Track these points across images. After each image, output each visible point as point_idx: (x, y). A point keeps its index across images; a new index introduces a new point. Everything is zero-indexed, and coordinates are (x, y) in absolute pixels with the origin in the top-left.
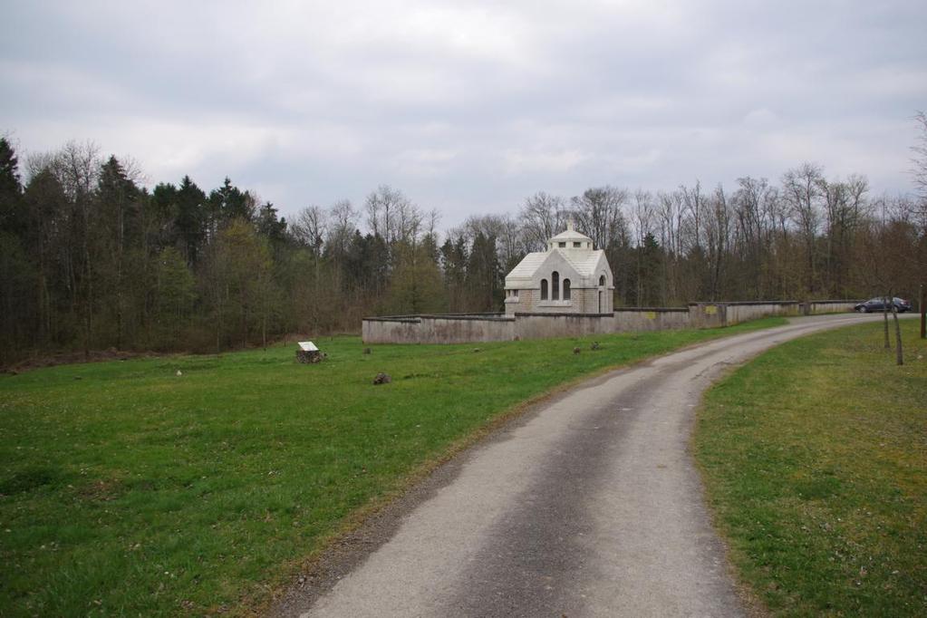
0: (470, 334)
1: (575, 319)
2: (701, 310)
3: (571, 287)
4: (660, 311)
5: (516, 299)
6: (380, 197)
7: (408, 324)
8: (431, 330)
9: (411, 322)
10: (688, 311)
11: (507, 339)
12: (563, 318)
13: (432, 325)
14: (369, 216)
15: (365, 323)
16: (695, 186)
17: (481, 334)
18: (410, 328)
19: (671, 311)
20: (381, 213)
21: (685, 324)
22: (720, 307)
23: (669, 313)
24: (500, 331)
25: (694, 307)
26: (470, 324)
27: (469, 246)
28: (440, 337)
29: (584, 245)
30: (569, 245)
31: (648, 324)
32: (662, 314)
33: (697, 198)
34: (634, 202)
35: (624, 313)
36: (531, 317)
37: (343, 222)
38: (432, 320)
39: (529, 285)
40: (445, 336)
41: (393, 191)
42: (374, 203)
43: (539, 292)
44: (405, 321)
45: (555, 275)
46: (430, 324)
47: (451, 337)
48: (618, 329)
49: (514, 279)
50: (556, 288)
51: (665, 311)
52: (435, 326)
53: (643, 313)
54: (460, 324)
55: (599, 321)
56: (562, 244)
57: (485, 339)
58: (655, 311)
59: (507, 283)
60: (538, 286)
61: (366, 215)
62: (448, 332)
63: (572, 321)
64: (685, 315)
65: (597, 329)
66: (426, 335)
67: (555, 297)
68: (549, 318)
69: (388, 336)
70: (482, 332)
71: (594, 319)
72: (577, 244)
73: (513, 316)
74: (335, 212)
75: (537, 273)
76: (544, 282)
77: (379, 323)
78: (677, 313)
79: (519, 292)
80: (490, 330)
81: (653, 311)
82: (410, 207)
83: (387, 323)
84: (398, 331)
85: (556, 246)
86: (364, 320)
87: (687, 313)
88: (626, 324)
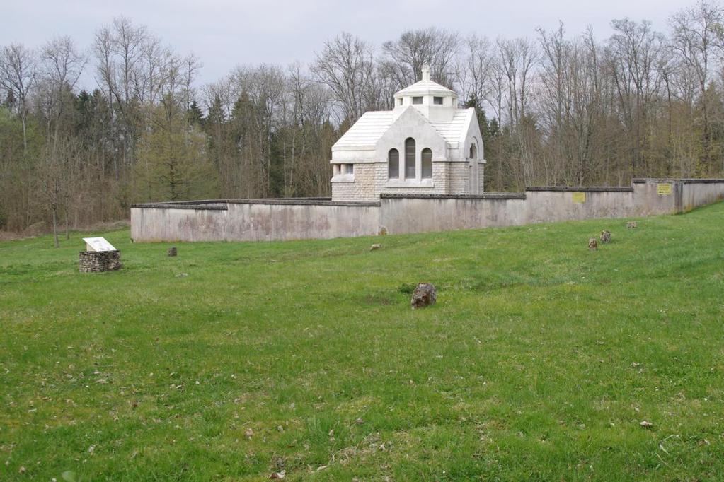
0: (307, 226)
1: (469, 203)
2: (649, 189)
3: (434, 159)
4: (592, 191)
5: (351, 177)
6: (115, 34)
7: (206, 212)
8: (244, 221)
9: (212, 209)
10: (631, 190)
11: (368, 233)
12: (451, 202)
13: (246, 213)
14: (98, 62)
15: (135, 212)
16: (557, 30)
17: (327, 225)
18: (210, 219)
19: (607, 191)
20: (117, 58)
21: (627, 208)
22: (676, 185)
23: (605, 194)
24: (357, 221)
25: (641, 186)
26: (308, 210)
27: (228, 111)
28: (260, 230)
29: (447, 101)
30: (428, 101)
31: (576, 209)
32: (595, 195)
33: (558, 45)
34: (467, 51)
35: (541, 194)
36: (404, 201)
37: (61, 70)
38: (247, 206)
39: (370, 156)
40: (268, 230)
41: (135, 25)
42: (105, 44)
43: (386, 167)
44: (203, 209)
45: (410, 142)
46: (242, 211)
47: (277, 230)
48: (531, 217)
49: (347, 148)
50: (410, 162)
51: (598, 191)
52: (253, 215)
53: (567, 194)
54: (292, 212)
55: (505, 205)
56: (418, 99)
57: (331, 234)
58: (586, 190)
59: (334, 155)
60: (385, 158)
61: (95, 62)
62: (272, 224)
63: (465, 205)
64: (627, 197)
65: (501, 216)
66: (237, 227)
67: (409, 173)
68: (431, 201)
69: (174, 232)
70: (327, 223)
71: (496, 203)
72: (438, 100)
73: (377, 200)
74: (50, 54)
75: (384, 139)
76: (393, 152)
77: (160, 211)
78: (616, 194)
79: (354, 167)
80: (339, 220)
81: (581, 191)
82: (161, 50)
83: (172, 211)
84: (191, 223)
85: (408, 102)
86: (135, 206)
87: (630, 194)
88: (543, 209)
